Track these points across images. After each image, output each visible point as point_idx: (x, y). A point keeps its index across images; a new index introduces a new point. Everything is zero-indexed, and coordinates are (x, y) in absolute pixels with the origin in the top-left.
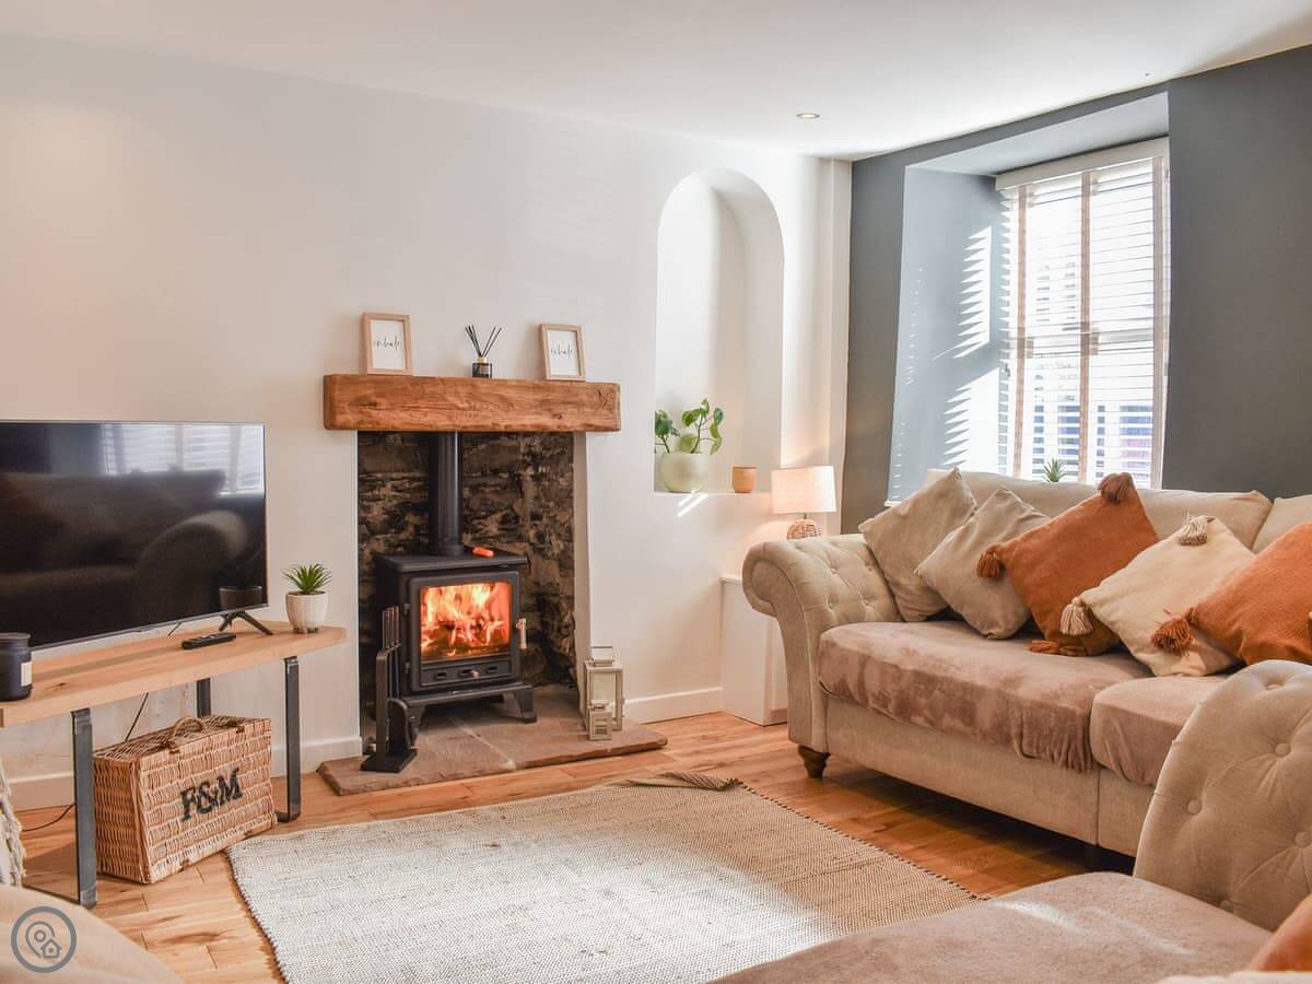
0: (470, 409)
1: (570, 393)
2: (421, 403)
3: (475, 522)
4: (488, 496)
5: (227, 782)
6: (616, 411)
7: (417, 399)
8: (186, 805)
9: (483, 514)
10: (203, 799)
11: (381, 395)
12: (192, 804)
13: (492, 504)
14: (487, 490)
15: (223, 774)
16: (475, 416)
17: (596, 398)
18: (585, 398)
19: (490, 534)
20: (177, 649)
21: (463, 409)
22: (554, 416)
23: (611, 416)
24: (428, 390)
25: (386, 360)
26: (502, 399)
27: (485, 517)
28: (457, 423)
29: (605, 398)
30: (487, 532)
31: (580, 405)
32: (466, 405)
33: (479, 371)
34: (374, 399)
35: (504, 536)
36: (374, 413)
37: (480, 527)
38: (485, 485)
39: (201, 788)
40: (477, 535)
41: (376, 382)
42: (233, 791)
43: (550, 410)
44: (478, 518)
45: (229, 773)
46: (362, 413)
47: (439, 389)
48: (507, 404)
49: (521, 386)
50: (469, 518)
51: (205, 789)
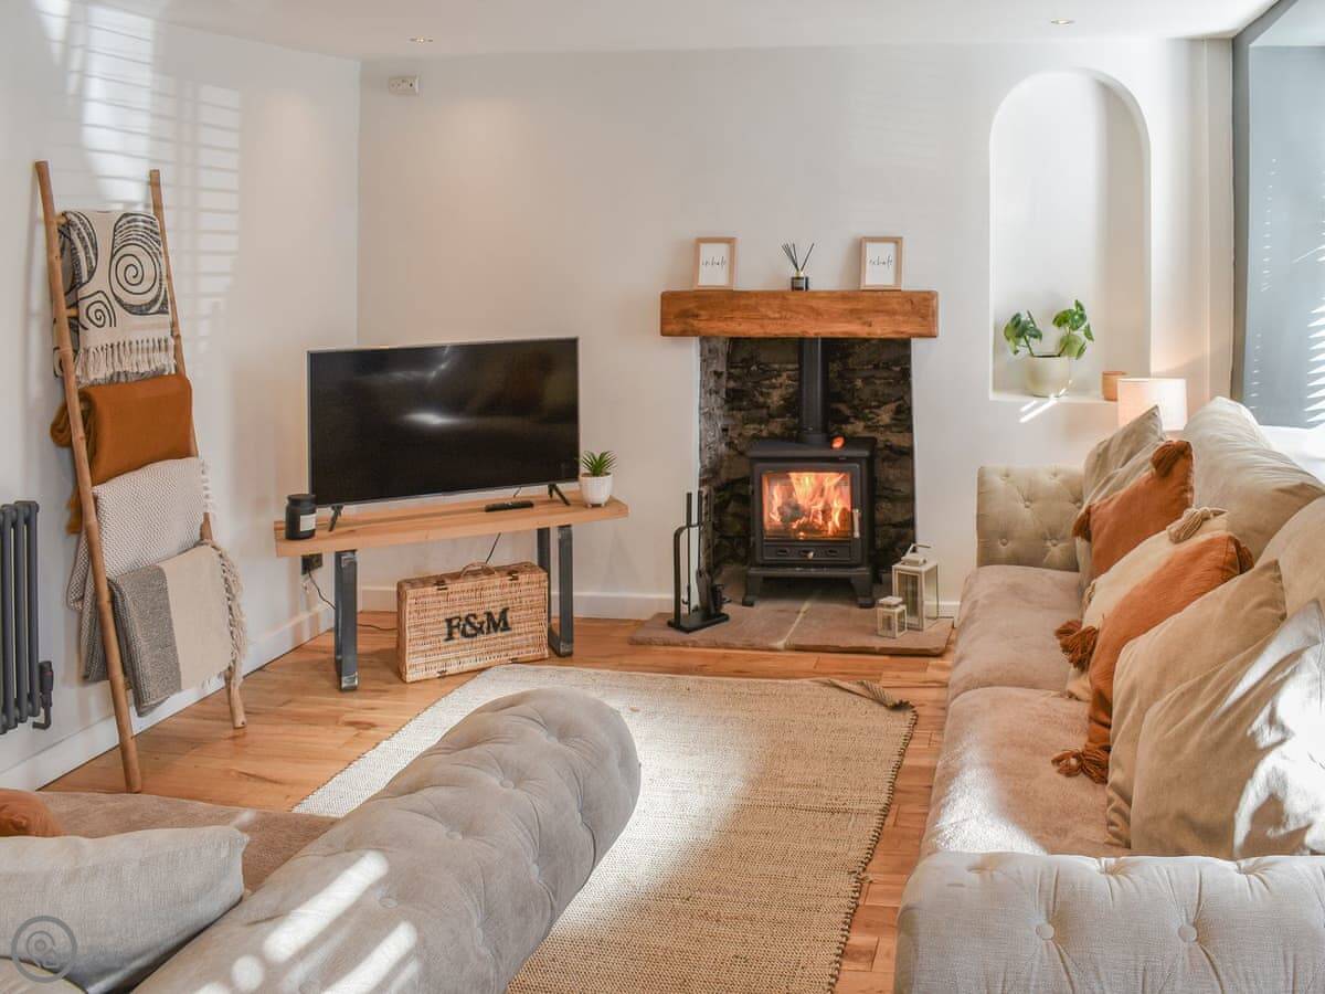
0: (781, 318)
1: (880, 301)
2: (737, 314)
3: (867, 411)
4: (880, 388)
5: (496, 617)
6: (930, 319)
7: (732, 311)
8: (450, 627)
9: (873, 404)
10: (468, 628)
11: (700, 308)
12: (456, 630)
13: (883, 395)
14: (878, 382)
15: (492, 610)
16: (785, 325)
17: (908, 307)
18: (896, 307)
19: (881, 423)
20: (480, 510)
21: (775, 319)
22: (864, 324)
23: (925, 323)
24: (743, 302)
25: (712, 277)
26: (812, 309)
27: (878, 407)
28: (768, 331)
29: (922, 307)
30: (878, 421)
31: (892, 313)
32: (777, 315)
33: (798, 285)
34: (696, 311)
35: (895, 425)
36: (695, 323)
37: (870, 416)
38: (873, 377)
39: (467, 619)
40: (869, 423)
41: (696, 297)
42: (501, 625)
43: (860, 318)
44: (870, 407)
45: (499, 610)
46: (686, 323)
47: (752, 302)
48: (817, 314)
49: (831, 296)
50: (860, 408)
51: (472, 619)
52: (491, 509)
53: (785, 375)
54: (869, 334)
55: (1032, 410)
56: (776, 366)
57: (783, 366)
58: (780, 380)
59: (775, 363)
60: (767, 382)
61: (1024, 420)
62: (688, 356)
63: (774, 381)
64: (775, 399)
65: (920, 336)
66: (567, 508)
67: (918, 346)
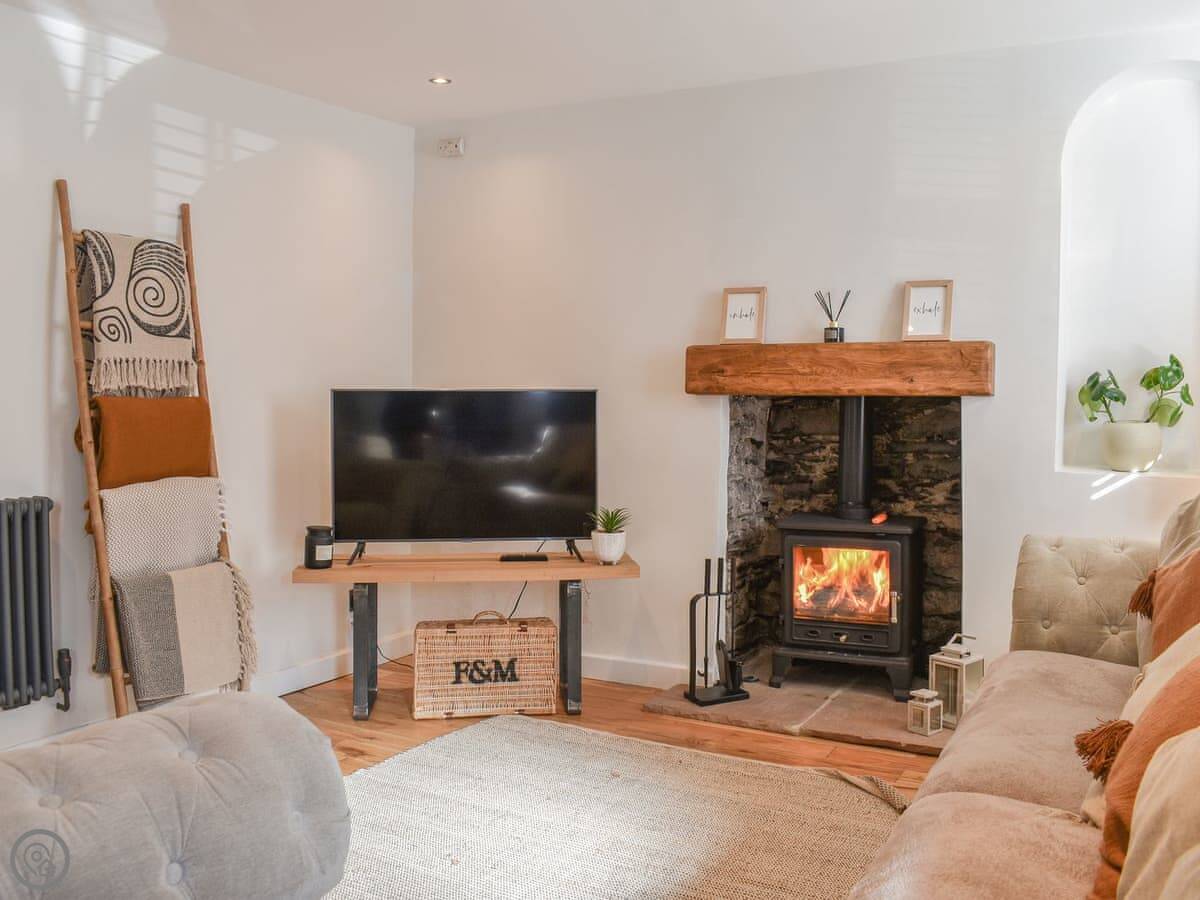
0: (811, 374)
1: (923, 353)
2: (764, 369)
3: (918, 489)
4: (934, 464)
5: (504, 666)
6: (982, 373)
7: (760, 365)
8: (458, 671)
9: (926, 481)
10: (475, 674)
11: (727, 363)
12: (463, 675)
13: (937, 471)
14: (931, 457)
15: (501, 659)
16: (816, 380)
17: (956, 359)
18: (942, 359)
19: (933, 503)
21: (804, 374)
22: (904, 379)
23: (975, 378)
24: (770, 356)
25: (740, 330)
26: (845, 363)
27: (930, 485)
28: (797, 387)
29: (974, 360)
30: (930, 501)
31: (936, 366)
32: (807, 370)
33: (834, 337)
34: (721, 367)
35: (950, 506)
36: (721, 379)
37: (923, 494)
38: (926, 451)
39: (475, 663)
40: (921, 503)
41: (722, 351)
42: (509, 673)
43: (900, 373)
44: (923, 485)
45: (507, 659)
46: (711, 379)
47: (781, 355)
48: (851, 368)
49: (867, 348)
50: (910, 485)
51: (480, 666)
52: (506, 559)
53: (828, 447)
54: (910, 391)
55: (1105, 485)
56: (820, 438)
57: (827, 437)
58: (824, 453)
59: (818, 434)
60: (810, 455)
61: (1095, 497)
62: (715, 417)
63: (817, 453)
64: (818, 473)
65: (971, 393)
66: (583, 564)
67: (969, 407)
